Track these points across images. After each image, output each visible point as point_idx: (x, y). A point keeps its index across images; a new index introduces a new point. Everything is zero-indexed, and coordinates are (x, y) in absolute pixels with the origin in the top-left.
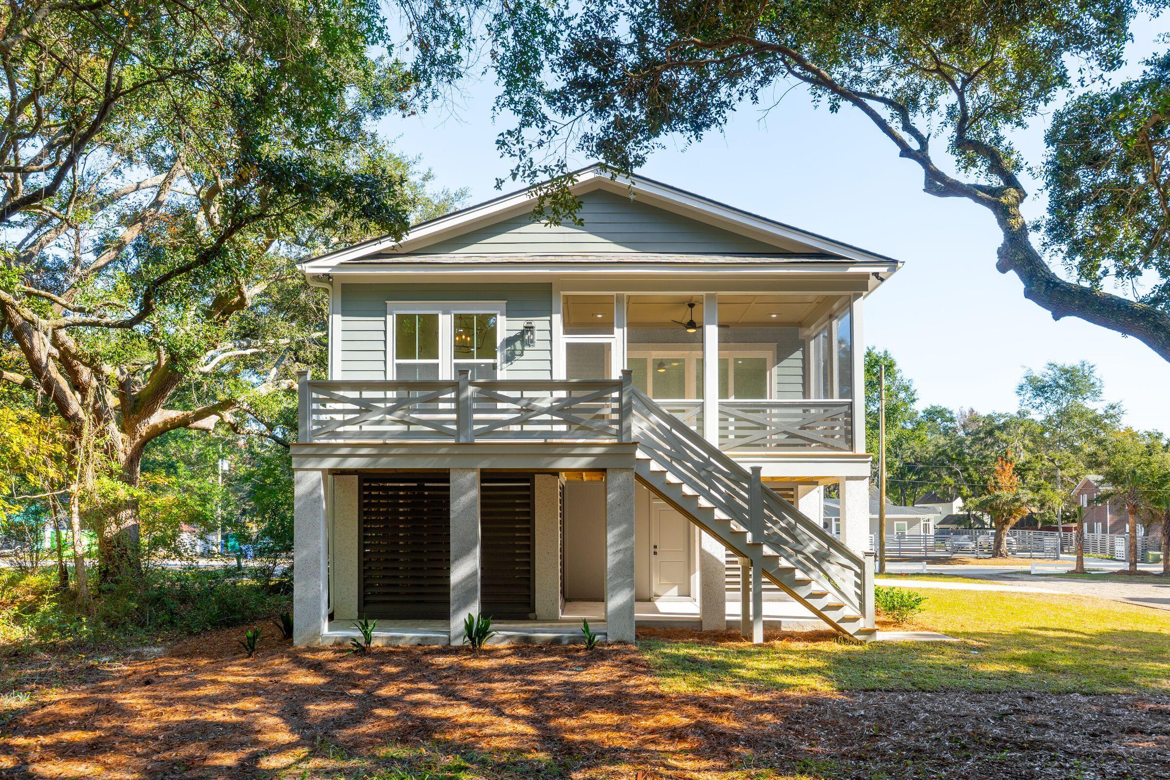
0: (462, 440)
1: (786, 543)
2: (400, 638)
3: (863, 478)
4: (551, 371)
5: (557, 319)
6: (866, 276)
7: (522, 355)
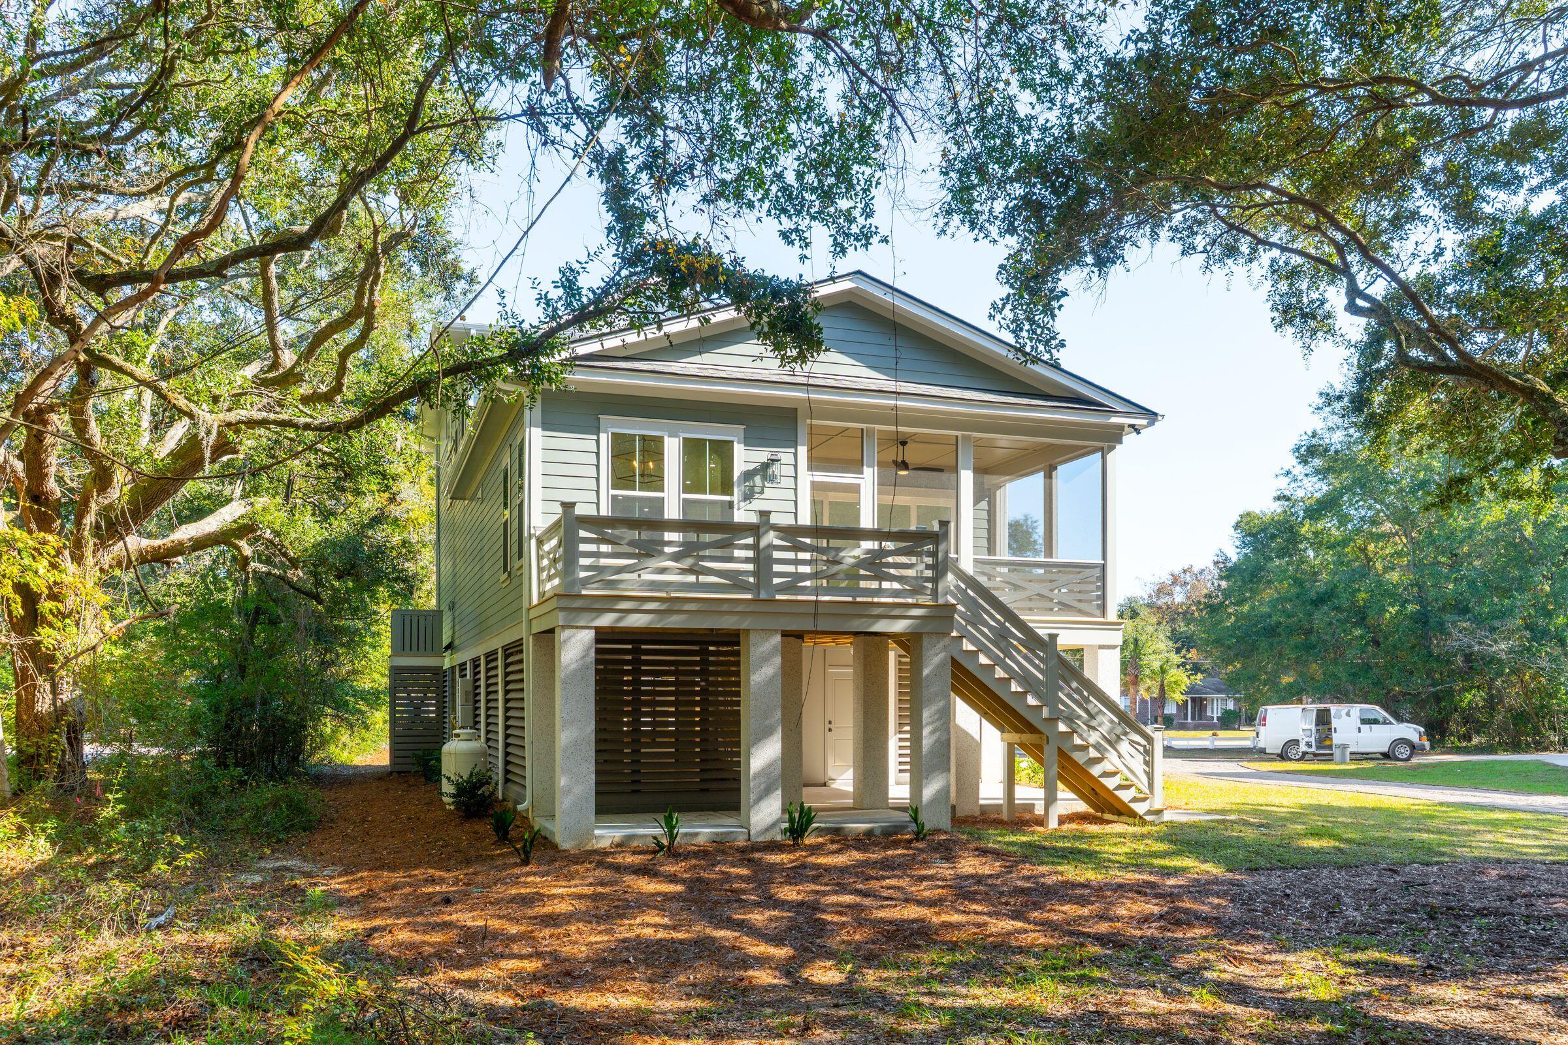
0: (763, 596)
1: (1079, 717)
2: (697, 834)
3: (1114, 647)
4: (796, 514)
5: (803, 451)
6: (1121, 427)
7: (762, 493)
